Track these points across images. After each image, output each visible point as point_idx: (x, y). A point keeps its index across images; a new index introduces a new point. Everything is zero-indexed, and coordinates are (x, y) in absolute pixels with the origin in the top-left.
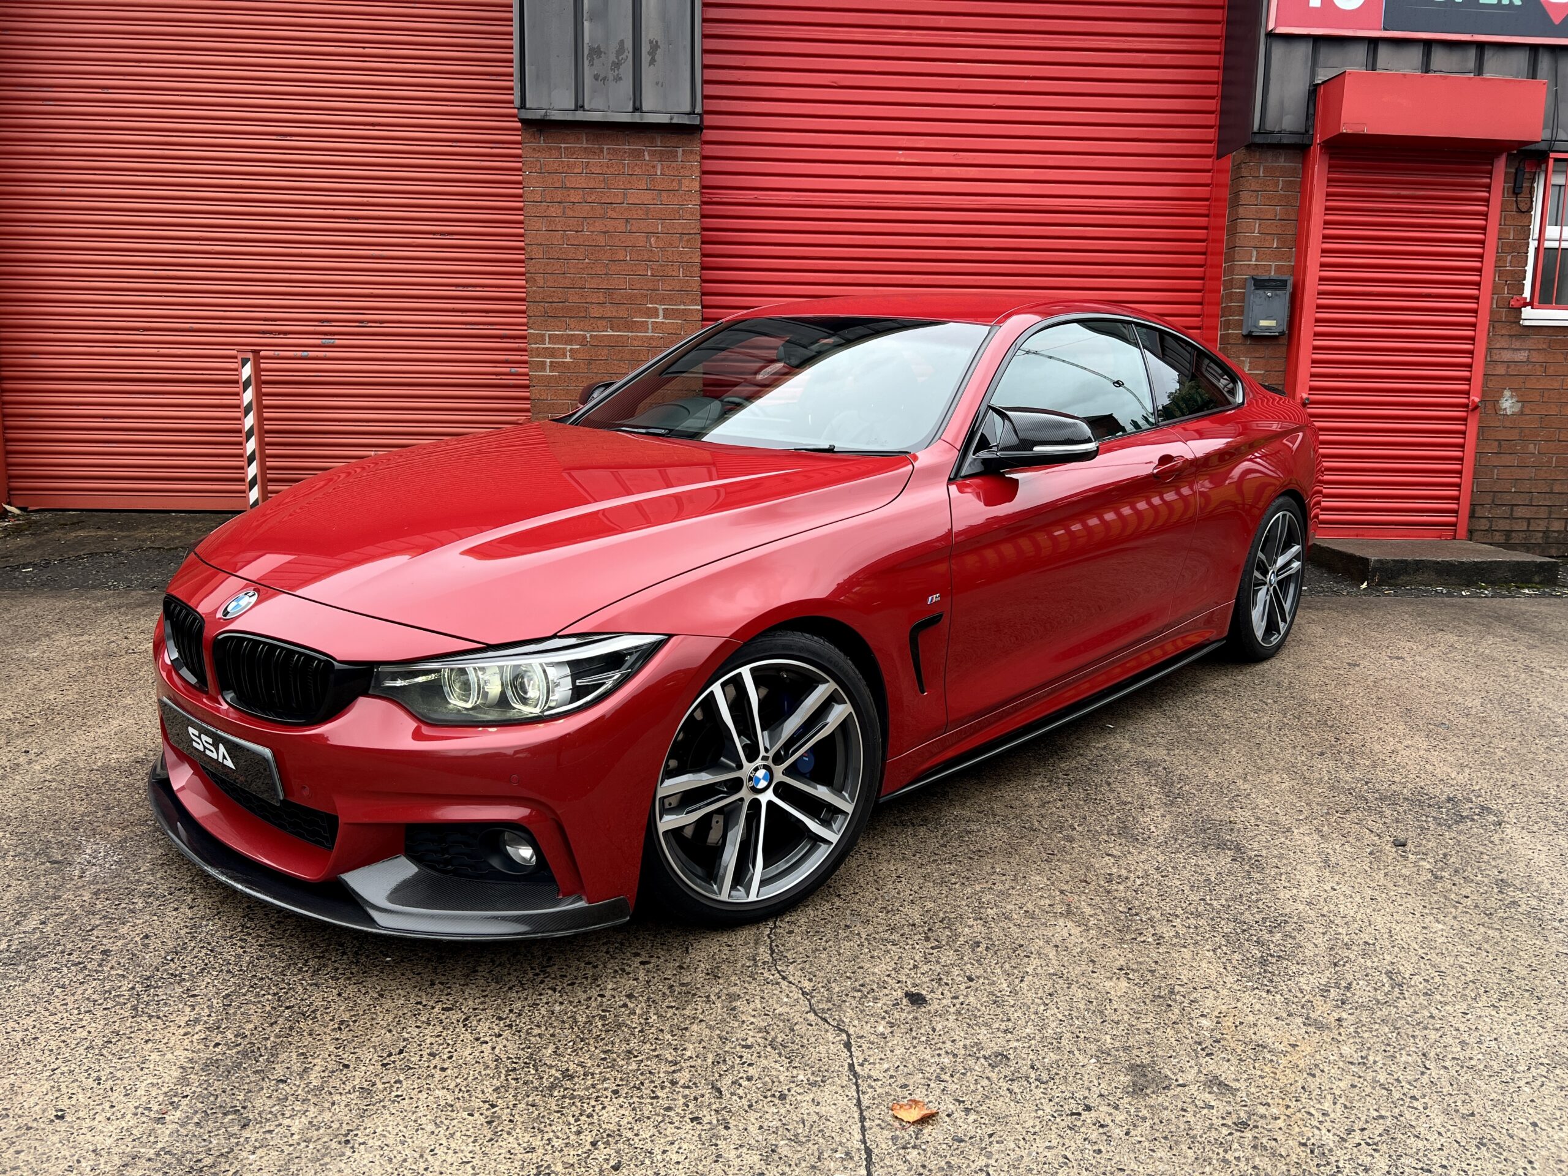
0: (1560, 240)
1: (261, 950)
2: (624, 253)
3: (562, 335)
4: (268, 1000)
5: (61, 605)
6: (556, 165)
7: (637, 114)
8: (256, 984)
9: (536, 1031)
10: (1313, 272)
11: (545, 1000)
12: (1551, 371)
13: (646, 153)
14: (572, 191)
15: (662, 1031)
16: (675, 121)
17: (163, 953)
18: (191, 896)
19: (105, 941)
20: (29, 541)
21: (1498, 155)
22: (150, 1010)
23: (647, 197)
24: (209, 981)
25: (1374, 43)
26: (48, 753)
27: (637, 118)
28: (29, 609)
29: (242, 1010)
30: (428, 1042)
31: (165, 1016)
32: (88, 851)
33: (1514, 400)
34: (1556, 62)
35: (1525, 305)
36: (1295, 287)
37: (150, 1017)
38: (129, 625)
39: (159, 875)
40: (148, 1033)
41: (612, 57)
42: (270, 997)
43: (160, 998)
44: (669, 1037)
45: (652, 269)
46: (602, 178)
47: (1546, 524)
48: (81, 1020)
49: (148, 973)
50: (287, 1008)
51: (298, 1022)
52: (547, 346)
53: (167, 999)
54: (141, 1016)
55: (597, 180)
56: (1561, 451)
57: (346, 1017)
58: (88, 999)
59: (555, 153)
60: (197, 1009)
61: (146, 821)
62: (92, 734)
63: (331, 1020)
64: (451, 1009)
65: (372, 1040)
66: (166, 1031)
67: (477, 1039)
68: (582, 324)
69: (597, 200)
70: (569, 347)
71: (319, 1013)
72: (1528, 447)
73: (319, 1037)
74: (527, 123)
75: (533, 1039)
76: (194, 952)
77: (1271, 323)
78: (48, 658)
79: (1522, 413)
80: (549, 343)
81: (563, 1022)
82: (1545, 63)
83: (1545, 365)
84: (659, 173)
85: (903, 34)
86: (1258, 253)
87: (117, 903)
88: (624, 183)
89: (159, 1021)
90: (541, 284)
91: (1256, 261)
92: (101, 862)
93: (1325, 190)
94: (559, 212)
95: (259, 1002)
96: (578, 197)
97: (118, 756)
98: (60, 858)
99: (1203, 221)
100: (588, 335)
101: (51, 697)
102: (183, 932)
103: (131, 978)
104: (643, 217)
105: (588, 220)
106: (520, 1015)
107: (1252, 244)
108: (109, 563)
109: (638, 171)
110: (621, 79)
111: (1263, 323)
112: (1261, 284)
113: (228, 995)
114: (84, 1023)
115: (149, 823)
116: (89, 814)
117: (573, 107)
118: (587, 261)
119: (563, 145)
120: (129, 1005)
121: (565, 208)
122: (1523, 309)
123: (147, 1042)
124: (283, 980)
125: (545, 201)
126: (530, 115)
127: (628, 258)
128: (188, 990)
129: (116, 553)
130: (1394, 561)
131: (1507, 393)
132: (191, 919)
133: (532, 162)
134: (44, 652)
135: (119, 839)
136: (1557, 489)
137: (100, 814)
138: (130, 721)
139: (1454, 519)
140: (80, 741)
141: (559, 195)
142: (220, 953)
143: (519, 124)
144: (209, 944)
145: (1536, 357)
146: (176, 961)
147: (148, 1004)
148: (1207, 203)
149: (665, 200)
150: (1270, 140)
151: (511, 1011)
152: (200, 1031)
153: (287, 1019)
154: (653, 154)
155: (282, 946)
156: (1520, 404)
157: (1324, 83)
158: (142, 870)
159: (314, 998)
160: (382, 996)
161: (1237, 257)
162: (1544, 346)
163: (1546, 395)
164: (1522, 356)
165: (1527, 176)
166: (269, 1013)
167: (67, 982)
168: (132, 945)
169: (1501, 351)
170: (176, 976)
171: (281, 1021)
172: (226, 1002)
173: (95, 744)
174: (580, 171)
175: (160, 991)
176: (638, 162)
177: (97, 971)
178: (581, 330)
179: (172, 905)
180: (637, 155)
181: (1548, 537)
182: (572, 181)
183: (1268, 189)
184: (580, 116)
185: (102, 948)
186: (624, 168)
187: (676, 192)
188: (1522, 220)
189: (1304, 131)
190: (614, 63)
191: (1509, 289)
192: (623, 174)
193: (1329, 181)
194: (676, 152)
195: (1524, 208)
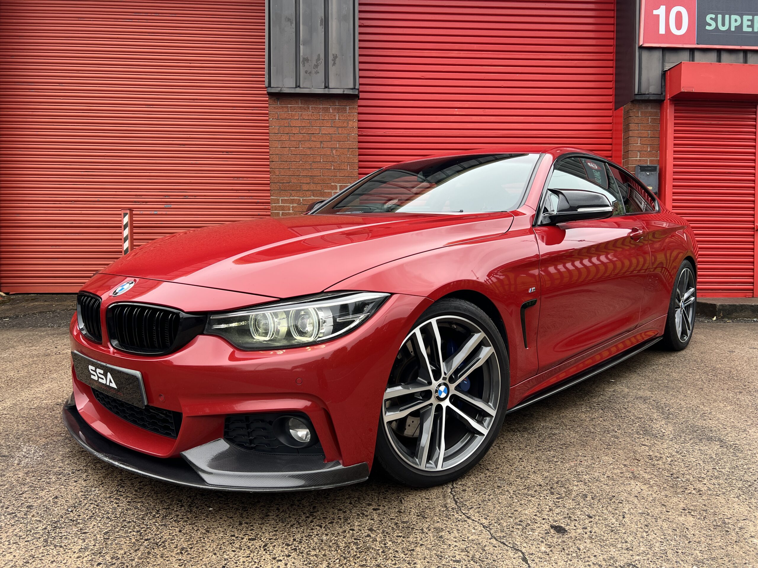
1: (129, 505)
2: (320, 158)
3: (288, 199)
4: (133, 535)
5: (22, 334)
6: (286, 115)
7: (327, 89)
8: (125, 525)
9: (313, 553)
10: (670, 162)
11: (316, 533)
13: (331, 109)
14: (294, 128)
15: (397, 551)
16: (345, 93)
17: (66, 507)
18: (86, 474)
19: (30, 500)
20: (8, 307)
22: (56, 542)
23: (331, 130)
24: (95, 524)
25: (692, 51)
26: (6, 400)
27: (326, 91)
28: (5, 336)
29: (116, 541)
30: (241, 560)
31: (65, 546)
32: (25, 450)
36: (661, 170)
37: (55, 546)
38: (58, 342)
39: (66, 463)
40: (54, 556)
41: (314, 62)
42: (135, 533)
43: (63, 534)
44: (402, 555)
45: (334, 166)
46: (308, 121)
48: (10, 548)
49: (55, 519)
50: (146, 540)
51: (154, 549)
52: (280, 205)
53: (67, 535)
54: (50, 546)
55: (306, 122)
57: (185, 545)
58: (16, 535)
59: (285, 110)
60: (87, 541)
61: (61, 434)
62: (33, 391)
63: (175, 547)
64: (255, 539)
65: (204, 560)
66: (66, 555)
67: (274, 559)
68: (298, 194)
69: (306, 132)
70: (291, 205)
71: (167, 543)
73: (167, 559)
74: (270, 94)
75: (312, 558)
76: (86, 506)
77: (652, 188)
78: (12, 357)
80: (281, 203)
81: (330, 546)
84: (337, 119)
86: (640, 154)
87: (39, 478)
88: (319, 123)
89: (61, 549)
90: (278, 174)
91: (640, 158)
92: (31, 456)
93: (673, 121)
94: (287, 138)
95: (127, 536)
96: (296, 131)
97: (46, 402)
98: (7, 454)
99: (609, 141)
100: (301, 199)
101: (12, 374)
102: (79, 495)
103: (45, 522)
104: (329, 140)
105: (302, 142)
106: (301, 542)
107: (637, 149)
108: (50, 316)
109: (326, 118)
110: (318, 72)
112: (644, 169)
113: (107, 532)
114: (12, 550)
115: (62, 435)
116: (26, 431)
117: (295, 86)
118: (301, 162)
119: (289, 106)
120: (42, 539)
121: (290, 136)
123: (52, 562)
124: (143, 523)
125: (280, 133)
126: (273, 90)
127: (322, 161)
128: (81, 529)
129: (53, 312)
130: (729, 305)
132: (86, 487)
133: (273, 114)
134: (10, 354)
135: (43, 443)
137: (33, 430)
138: (55, 385)
139: (752, 287)
140: (25, 394)
141: (287, 130)
142: (103, 507)
143: (267, 97)
144: (96, 501)
146: (74, 511)
147: (54, 538)
148: (611, 132)
149: (340, 132)
150: (643, 98)
151: (294, 540)
152: (88, 555)
153: (146, 547)
154: (334, 109)
155: (142, 502)
157: (669, 69)
158: (56, 460)
159: (163, 533)
160: (208, 531)
161: (630, 156)
166: (134, 543)
167: (3, 525)
168: (47, 503)
170: (73, 521)
171: (142, 548)
172: (106, 537)
173: (34, 396)
174: (297, 118)
175: (63, 530)
176: (327, 114)
177: (23, 518)
178: (298, 197)
179: (73, 479)
180: (326, 110)
182: (294, 123)
183: (643, 122)
184: (298, 91)
185: (28, 504)
186: (320, 116)
187: (346, 128)
189: (660, 93)
190: (315, 65)
192: (319, 119)
193: (675, 117)
194: (346, 108)
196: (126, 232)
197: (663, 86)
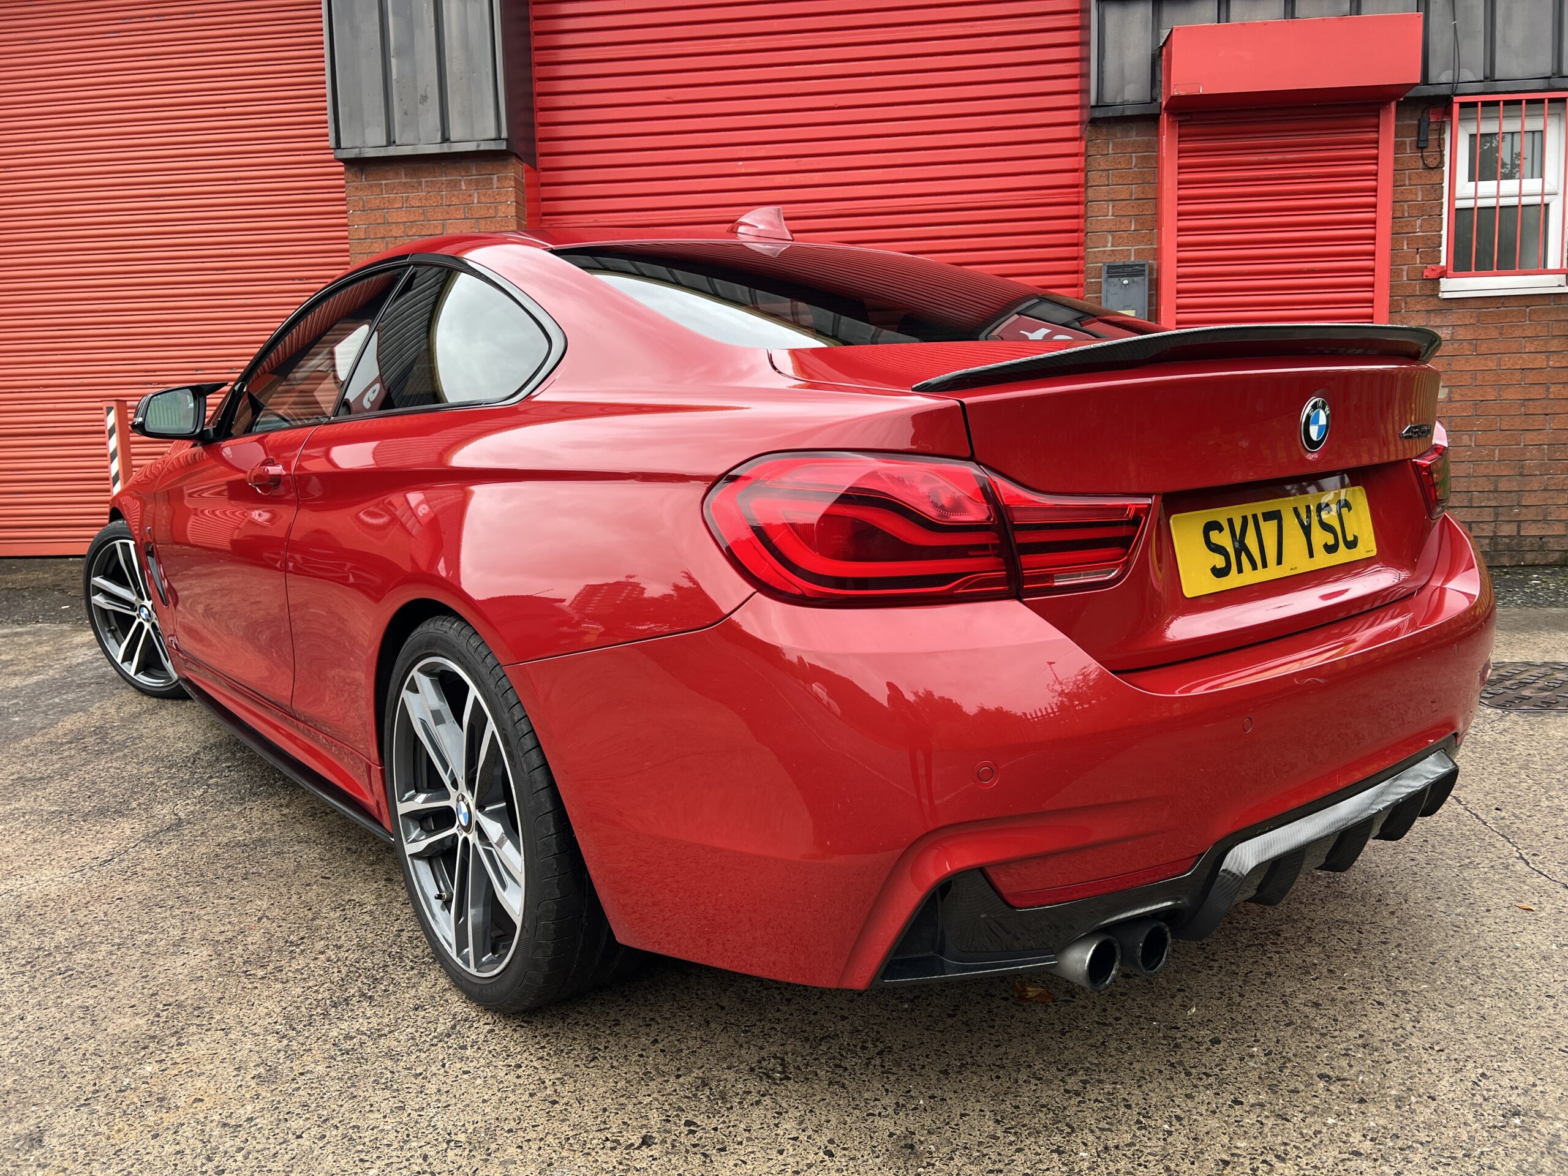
0: (1476, 198)
6: (378, 201)
7: (445, 145)
10: (1169, 255)
12: (1483, 349)
13: (463, 183)
14: (394, 225)
16: (482, 148)
21: (1385, 103)
27: (445, 148)
35: (1444, 274)
41: (421, 91)
46: (421, 211)
47: (1492, 528)
55: (417, 213)
56: (1506, 442)
59: (377, 190)
69: (418, 233)
72: (1460, 439)
74: (349, 162)
79: (1450, 400)
83: (1474, 342)
84: (476, 201)
85: (736, 42)
86: (1114, 237)
88: (442, 213)
91: (1112, 246)
93: (1176, 162)
94: (384, 247)
96: (402, 232)
99: (1076, 210)
107: (1105, 228)
109: (455, 201)
110: (429, 111)
112: (1116, 271)
117: (385, 144)
119: (383, 182)
121: (387, 243)
122: (1441, 279)
125: (369, 238)
126: (348, 154)
133: (355, 201)
136: (1503, 486)
141: (381, 231)
143: (342, 164)
145: (1462, 334)
148: (1078, 190)
150: (1113, 113)
154: (469, 183)
156: (1447, 390)
157: (1164, 44)
161: (1089, 244)
162: (1472, 321)
163: (1479, 376)
165: (1433, 127)
174: (400, 205)
176: (455, 193)
180: (454, 185)
181: (1496, 544)
182: (394, 216)
183: (1119, 167)
184: (392, 151)
186: (442, 199)
187: (493, 220)
188: (1432, 177)
189: (1149, 100)
190: (422, 96)
191: (1421, 258)
192: (441, 205)
193: (1179, 152)
194: (492, 179)
195: (1431, 162)
196: (113, 443)
197: (1158, 83)
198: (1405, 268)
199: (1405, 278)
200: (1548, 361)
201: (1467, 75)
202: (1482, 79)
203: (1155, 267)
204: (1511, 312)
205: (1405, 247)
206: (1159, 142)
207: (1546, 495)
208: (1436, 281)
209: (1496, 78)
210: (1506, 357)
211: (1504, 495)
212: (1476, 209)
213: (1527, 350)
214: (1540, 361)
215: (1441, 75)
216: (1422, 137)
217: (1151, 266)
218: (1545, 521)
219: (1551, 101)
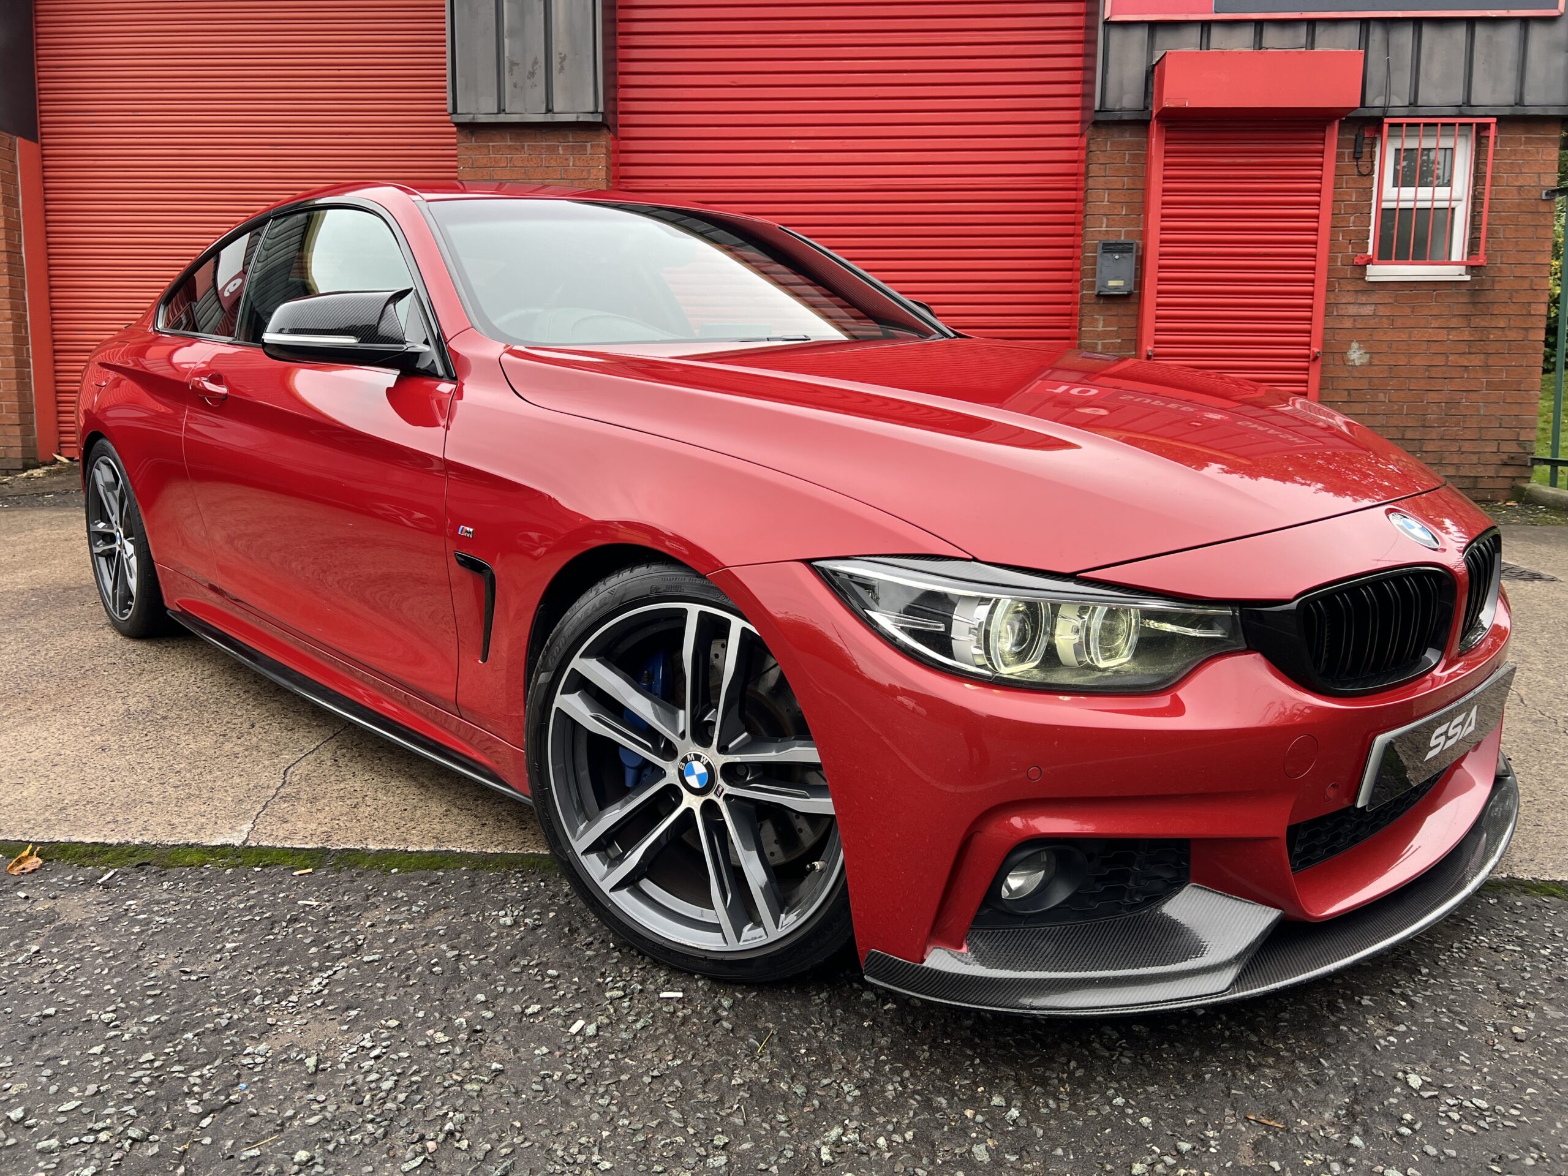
0: (1398, 201)
6: (485, 160)
7: (549, 115)
10: (1154, 236)
12: (1398, 324)
13: (560, 148)
16: (580, 120)
21: (1330, 121)
25: (1206, 25)
27: (549, 118)
33: (1362, 351)
34: (1388, 34)
35: (1370, 261)
36: (1140, 249)
41: (529, 68)
46: (523, 171)
55: (520, 173)
56: (1413, 400)
59: (485, 151)
72: (1378, 396)
74: (457, 125)
77: (1120, 283)
79: (1370, 364)
82: (1377, 35)
83: (1391, 318)
84: (571, 165)
86: (1108, 220)
88: (541, 174)
91: (1107, 227)
93: (1163, 160)
99: (1074, 194)
107: (1102, 212)
109: (553, 163)
110: (535, 86)
111: (1112, 283)
112: (1109, 248)
117: (496, 111)
119: (491, 144)
122: (1368, 266)
126: (462, 120)
131: (1355, 345)
133: (465, 159)
136: (1409, 435)
143: (455, 129)
145: (1382, 311)
148: (1075, 178)
150: (1111, 117)
154: (565, 148)
156: (1368, 356)
157: (1157, 64)
161: (1086, 224)
162: (1390, 301)
163: (1394, 345)
164: (1368, 310)
165: (1367, 141)
169: (1348, 306)
174: (505, 165)
176: (554, 156)
180: (553, 150)
182: (499, 174)
183: (1115, 161)
184: (502, 118)
186: (541, 161)
187: (586, 182)
188: (1363, 183)
189: (1142, 108)
190: (530, 72)
191: (1353, 248)
192: (541, 166)
193: (1165, 152)
194: (586, 146)
195: (1365, 171)
197: (1150, 95)
198: (1340, 255)
199: (1339, 264)
200: (1448, 335)
201: (1396, 101)
202: (1407, 104)
203: (1141, 246)
204: (1421, 294)
205: (1341, 238)
206: (1148, 143)
207: (1442, 443)
208: (1364, 267)
209: (1419, 104)
210: (1415, 331)
211: (1409, 442)
212: (1398, 211)
213: (1432, 326)
214: (1442, 335)
215: (1376, 100)
216: (1358, 150)
217: (1138, 245)
218: (1440, 464)
219: (1461, 124)
